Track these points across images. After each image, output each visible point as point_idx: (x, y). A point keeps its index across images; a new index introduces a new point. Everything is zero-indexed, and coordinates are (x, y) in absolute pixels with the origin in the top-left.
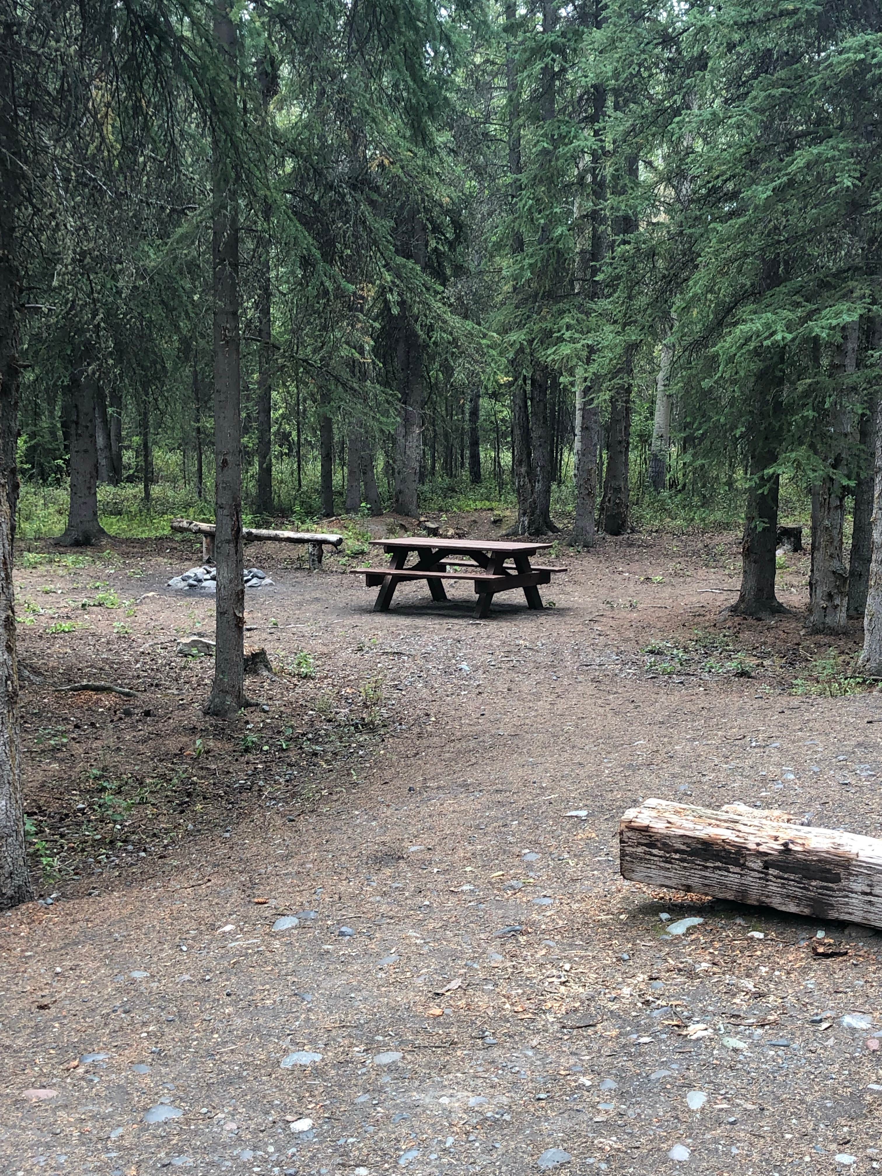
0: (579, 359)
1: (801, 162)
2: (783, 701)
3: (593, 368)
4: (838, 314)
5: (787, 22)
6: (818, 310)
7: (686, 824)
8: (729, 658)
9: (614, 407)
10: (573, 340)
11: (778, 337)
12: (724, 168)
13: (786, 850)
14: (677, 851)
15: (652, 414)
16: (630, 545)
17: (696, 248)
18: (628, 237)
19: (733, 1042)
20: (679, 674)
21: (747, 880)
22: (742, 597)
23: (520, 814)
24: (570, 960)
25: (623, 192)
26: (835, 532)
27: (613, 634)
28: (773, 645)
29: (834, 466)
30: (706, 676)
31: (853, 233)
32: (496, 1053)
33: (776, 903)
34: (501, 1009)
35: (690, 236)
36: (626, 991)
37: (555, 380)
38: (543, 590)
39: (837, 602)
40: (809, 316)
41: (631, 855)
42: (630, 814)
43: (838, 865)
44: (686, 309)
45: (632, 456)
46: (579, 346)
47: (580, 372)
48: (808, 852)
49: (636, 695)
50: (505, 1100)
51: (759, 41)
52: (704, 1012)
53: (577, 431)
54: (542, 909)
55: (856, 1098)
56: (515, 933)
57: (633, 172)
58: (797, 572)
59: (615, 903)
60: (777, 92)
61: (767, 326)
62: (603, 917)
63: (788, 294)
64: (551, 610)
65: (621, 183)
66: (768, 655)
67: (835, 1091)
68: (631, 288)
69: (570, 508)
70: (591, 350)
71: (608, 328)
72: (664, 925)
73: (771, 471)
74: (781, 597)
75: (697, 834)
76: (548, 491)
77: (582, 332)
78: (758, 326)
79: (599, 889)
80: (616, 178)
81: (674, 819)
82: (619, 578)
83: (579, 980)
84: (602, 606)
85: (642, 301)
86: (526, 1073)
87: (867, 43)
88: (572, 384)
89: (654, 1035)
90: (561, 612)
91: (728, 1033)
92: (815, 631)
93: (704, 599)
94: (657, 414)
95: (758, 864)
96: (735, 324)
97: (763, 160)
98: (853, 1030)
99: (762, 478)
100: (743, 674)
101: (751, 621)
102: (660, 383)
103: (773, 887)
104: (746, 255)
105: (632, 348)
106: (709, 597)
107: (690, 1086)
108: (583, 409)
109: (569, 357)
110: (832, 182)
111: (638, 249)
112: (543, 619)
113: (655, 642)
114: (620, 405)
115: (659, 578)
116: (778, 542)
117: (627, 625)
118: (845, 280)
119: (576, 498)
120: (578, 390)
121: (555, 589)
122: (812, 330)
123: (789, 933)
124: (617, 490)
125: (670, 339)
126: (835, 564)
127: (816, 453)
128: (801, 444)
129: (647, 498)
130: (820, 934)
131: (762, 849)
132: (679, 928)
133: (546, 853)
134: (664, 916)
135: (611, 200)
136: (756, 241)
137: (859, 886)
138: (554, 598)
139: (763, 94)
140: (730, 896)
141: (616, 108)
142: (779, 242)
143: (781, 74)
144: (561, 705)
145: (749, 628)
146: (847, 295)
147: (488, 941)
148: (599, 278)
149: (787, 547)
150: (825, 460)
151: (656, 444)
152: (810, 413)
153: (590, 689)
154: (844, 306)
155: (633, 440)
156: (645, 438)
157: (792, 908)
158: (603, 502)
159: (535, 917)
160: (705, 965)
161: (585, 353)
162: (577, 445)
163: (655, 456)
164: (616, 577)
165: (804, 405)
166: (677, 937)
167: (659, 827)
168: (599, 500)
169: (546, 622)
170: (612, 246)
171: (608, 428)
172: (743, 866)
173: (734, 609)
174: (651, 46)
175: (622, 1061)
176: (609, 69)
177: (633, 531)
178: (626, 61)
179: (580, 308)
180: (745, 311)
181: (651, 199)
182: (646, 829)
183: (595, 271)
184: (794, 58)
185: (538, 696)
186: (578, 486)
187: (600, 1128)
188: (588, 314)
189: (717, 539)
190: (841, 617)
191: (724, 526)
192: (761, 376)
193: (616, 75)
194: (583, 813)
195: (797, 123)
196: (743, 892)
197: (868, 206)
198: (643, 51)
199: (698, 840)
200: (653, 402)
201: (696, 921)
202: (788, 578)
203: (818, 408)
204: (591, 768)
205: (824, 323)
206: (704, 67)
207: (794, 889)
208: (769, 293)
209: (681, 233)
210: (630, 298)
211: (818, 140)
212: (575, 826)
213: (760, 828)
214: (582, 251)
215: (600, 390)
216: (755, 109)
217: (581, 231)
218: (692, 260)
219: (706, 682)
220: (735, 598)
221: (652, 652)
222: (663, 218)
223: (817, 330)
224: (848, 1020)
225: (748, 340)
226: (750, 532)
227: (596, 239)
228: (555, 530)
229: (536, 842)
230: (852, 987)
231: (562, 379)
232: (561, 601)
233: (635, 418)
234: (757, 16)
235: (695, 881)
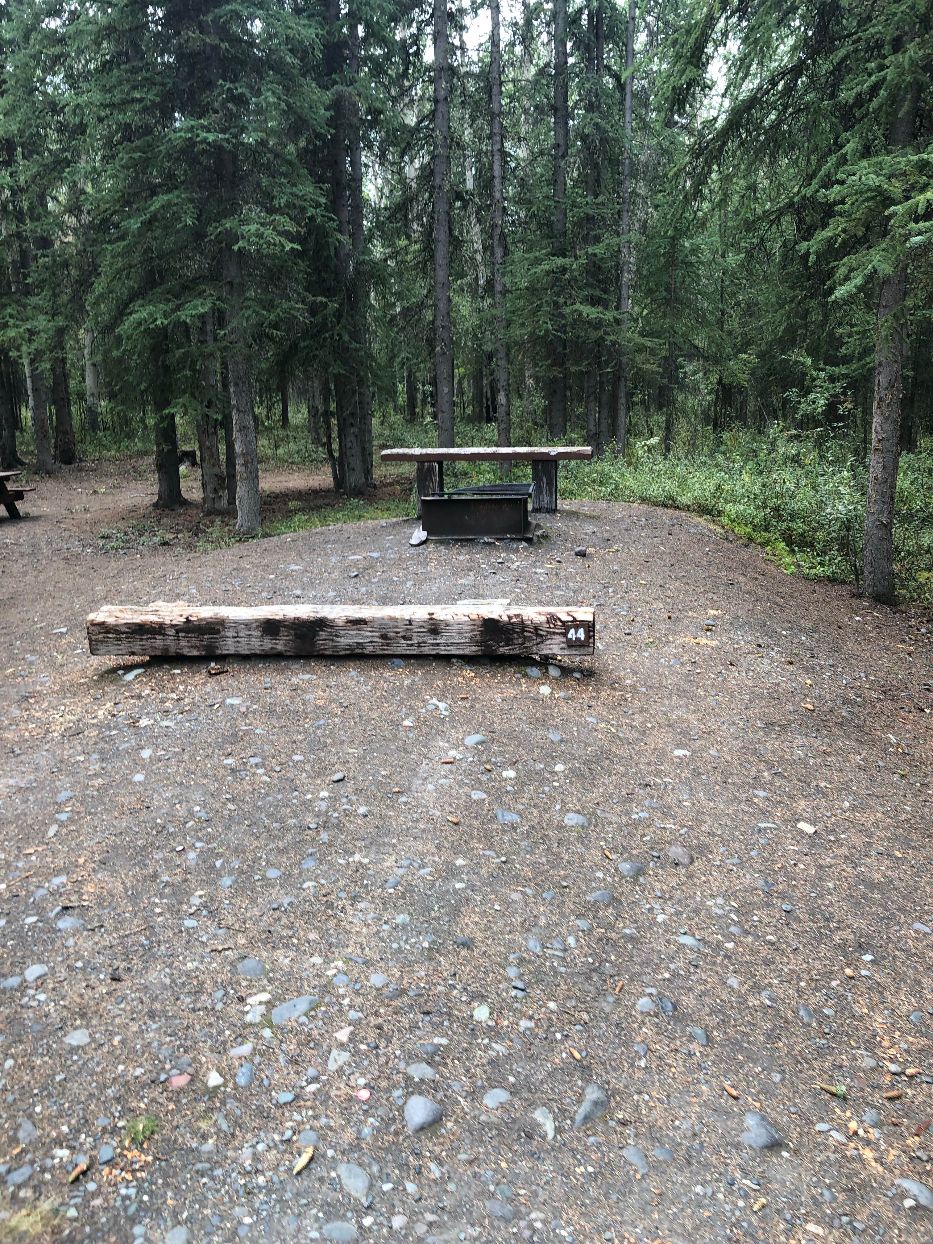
0: (23, 339)
1: (157, 205)
2: (190, 556)
3: (34, 346)
4: (195, 307)
5: (137, 107)
6: (183, 304)
7: (127, 617)
8: (155, 535)
9: (54, 375)
10: (17, 326)
11: (159, 322)
12: (107, 206)
13: (188, 620)
14: (123, 633)
15: (84, 379)
16: (80, 471)
17: (98, 261)
18: (46, 252)
19: (165, 723)
20: (123, 548)
21: (168, 642)
22: (160, 497)
23: (21, 637)
24: (64, 705)
25: (39, 219)
26: (214, 449)
27: (74, 529)
28: (183, 525)
29: (208, 407)
30: (140, 548)
31: (201, 254)
32: (22, 757)
33: (186, 652)
34: (22, 736)
35: (92, 253)
36: (100, 713)
37: (6, 355)
38: (19, 505)
39: (220, 493)
40: (178, 308)
41: (96, 640)
42: (92, 616)
43: (218, 624)
44: (96, 303)
45: (73, 409)
46: (21, 330)
47: (24, 348)
48: (201, 620)
49: (95, 564)
50: (32, 777)
51: (120, 117)
52: (148, 713)
53: (30, 392)
54: (42, 684)
55: (235, 735)
56: (26, 699)
57: (44, 205)
58: (196, 479)
59: (90, 672)
60: (137, 155)
61: (151, 314)
62: (83, 680)
63: (162, 293)
64: (27, 518)
65: (36, 212)
66: (180, 531)
67: (223, 734)
68: (54, 289)
69: (32, 448)
70: (31, 332)
71: (41, 317)
72: (121, 677)
73: (167, 411)
74: (185, 495)
75: (135, 621)
76: (13, 437)
77: (22, 320)
78: (143, 314)
79: (80, 667)
80: (32, 208)
81: (119, 614)
82: (75, 493)
83: (70, 713)
84: (64, 512)
85: (64, 298)
86: (43, 762)
87: (192, 127)
88: (20, 357)
89: (120, 730)
90: (36, 519)
91: (162, 720)
92: (208, 513)
93: (135, 501)
94: (87, 379)
95: (172, 632)
96: (131, 314)
97: (134, 202)
98: (232, 705)
99: (162, 417)
100: (165, 544)
101: (167, 511)
102: (87, 357)
103: (183, 643)
104: (131, 267)
105: (61, 332)
106: (139, 500)
107: (142, 748)
108: (31, 377)
109: (14, 339)
110: (179, 219)
111: (54, 261)
112: (22, 525)
113: (104, 531)
114: (59, 371)
115: (103, 490)
116: (181, 461)
117: (84, 522)
118: (198, 284)
119: (35, 440)
120: (25, 361)
121: (28, 504)
122: (179, 318)
123: (195, 668)
124: (65, 433)
125: (88, 324)
126: (216, 470)
127: (195, 398)
128: (185, 393)
129: (88, 438)
130: (213, 665)
131: (174, 623)
132: (130, 676)
133: (41, 654)
134: (121, 672)
135: (29, 225)
136: (137, 257)
137: (231, 634)
138: (29, 510)
139: (126, 156)
140: (158, 653)
141: (25, 158)
142: (152, 258)
143: (137, 143)
144: (42, 577)
145: (167, 516)
146: (200, 294)
147: (8, 706)
148: (29, 281)
149: (188, 463)
150: (202, 402)
151: (90, 400)
152: (188, 373)
153: (62, 564)
154: (198, 302)
155: (73, 397)
156: (81, 396)
157: (195, 653)
158: (56, 442)
159: (38, 688)
160: (147, 692)
161: (27, 336)
162: (31, 403)
163: (90, 408)
164: (72, 492)
165: (184, 367)
166: (130, 682)
167: (111, 621)
168: (53, 441)
169: (25, 527)
170: (35, 258)
171: (53, 390)
172: (164, 635)
173: (156, 505)
174: (43, 114)
175: (102, 744)
176: (14, 128)
177: (81, 460)
178: (26, 123)
179: (18, 302)
180: (135, 305)
181: (61, 226)
182: (103, 623)
183: (26, 276)
184: (148, 130)
185: (25, 573)
186: (36, 432)
187: (90, 777)
188: (25, 306)
189: (140, 462)
190: (224, 503)
191: (143, 454)
192: (154, 349)
193: (21, 132)
194: (64, 630)
195: (156, 177)
196: (166, 649)
197: (206, 236)
198: (38, 117)
199: (136, 624)
200: (84, 371)
201: (140, 671)
202: (190, 484)
203: (193, 370)
204: (66, 606)
205: (187, 312)
206: (83, 133)
207: (195, 642)
208: (150, 293)
209: (85, 250)
210: (55, 295)
211: (169, 191)
212: (60, 637)
213: (172, 612)
214: (13, 261)
215: (41, 361)
216: (123, 167)
217: (10, 247)
218: (96, 270)
219: (141, 552)
220: (155, 498)
221: (103, 537)
222: (70, 239)
223: (183, 318)
224: (229, 701)
225: (140, 324)
226: (159, 453)
227: (24, 253)
228: (23, 464)
229: (35, 650)
230: (231, 686)
231: (11, 354)
232: (34, 511)
233: (72, 383)
234: (116, 100)
235: (137, 649)
